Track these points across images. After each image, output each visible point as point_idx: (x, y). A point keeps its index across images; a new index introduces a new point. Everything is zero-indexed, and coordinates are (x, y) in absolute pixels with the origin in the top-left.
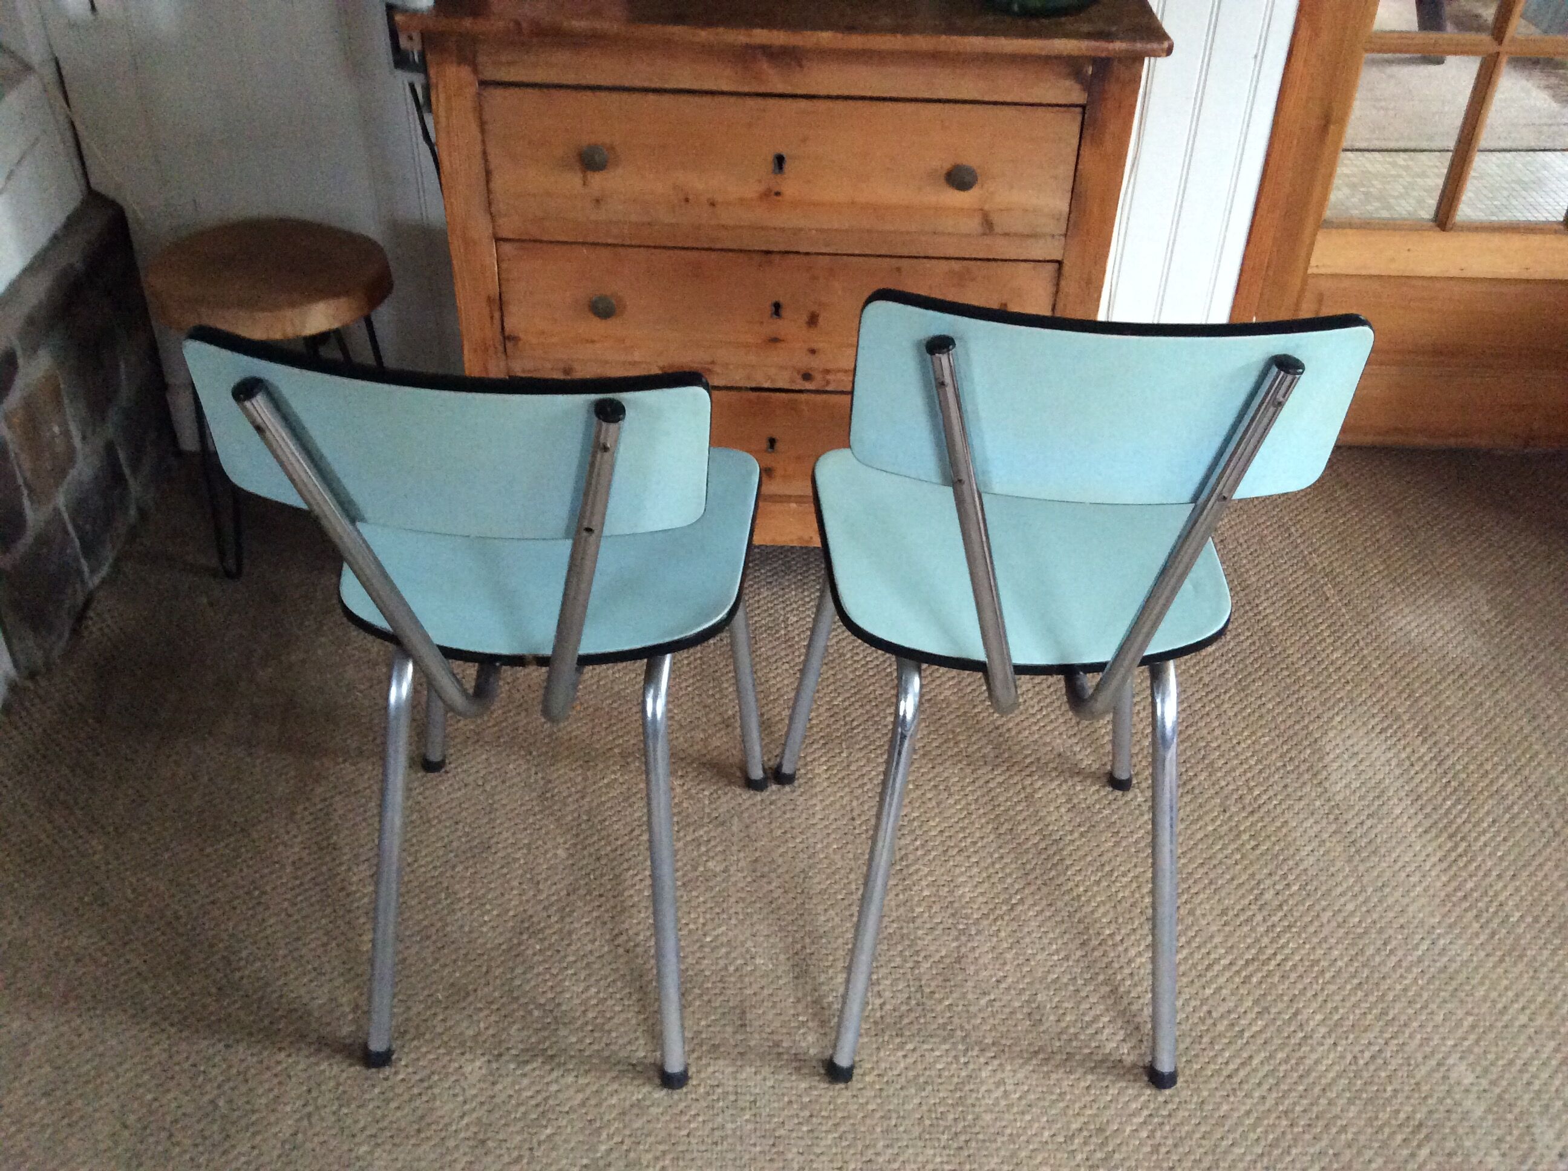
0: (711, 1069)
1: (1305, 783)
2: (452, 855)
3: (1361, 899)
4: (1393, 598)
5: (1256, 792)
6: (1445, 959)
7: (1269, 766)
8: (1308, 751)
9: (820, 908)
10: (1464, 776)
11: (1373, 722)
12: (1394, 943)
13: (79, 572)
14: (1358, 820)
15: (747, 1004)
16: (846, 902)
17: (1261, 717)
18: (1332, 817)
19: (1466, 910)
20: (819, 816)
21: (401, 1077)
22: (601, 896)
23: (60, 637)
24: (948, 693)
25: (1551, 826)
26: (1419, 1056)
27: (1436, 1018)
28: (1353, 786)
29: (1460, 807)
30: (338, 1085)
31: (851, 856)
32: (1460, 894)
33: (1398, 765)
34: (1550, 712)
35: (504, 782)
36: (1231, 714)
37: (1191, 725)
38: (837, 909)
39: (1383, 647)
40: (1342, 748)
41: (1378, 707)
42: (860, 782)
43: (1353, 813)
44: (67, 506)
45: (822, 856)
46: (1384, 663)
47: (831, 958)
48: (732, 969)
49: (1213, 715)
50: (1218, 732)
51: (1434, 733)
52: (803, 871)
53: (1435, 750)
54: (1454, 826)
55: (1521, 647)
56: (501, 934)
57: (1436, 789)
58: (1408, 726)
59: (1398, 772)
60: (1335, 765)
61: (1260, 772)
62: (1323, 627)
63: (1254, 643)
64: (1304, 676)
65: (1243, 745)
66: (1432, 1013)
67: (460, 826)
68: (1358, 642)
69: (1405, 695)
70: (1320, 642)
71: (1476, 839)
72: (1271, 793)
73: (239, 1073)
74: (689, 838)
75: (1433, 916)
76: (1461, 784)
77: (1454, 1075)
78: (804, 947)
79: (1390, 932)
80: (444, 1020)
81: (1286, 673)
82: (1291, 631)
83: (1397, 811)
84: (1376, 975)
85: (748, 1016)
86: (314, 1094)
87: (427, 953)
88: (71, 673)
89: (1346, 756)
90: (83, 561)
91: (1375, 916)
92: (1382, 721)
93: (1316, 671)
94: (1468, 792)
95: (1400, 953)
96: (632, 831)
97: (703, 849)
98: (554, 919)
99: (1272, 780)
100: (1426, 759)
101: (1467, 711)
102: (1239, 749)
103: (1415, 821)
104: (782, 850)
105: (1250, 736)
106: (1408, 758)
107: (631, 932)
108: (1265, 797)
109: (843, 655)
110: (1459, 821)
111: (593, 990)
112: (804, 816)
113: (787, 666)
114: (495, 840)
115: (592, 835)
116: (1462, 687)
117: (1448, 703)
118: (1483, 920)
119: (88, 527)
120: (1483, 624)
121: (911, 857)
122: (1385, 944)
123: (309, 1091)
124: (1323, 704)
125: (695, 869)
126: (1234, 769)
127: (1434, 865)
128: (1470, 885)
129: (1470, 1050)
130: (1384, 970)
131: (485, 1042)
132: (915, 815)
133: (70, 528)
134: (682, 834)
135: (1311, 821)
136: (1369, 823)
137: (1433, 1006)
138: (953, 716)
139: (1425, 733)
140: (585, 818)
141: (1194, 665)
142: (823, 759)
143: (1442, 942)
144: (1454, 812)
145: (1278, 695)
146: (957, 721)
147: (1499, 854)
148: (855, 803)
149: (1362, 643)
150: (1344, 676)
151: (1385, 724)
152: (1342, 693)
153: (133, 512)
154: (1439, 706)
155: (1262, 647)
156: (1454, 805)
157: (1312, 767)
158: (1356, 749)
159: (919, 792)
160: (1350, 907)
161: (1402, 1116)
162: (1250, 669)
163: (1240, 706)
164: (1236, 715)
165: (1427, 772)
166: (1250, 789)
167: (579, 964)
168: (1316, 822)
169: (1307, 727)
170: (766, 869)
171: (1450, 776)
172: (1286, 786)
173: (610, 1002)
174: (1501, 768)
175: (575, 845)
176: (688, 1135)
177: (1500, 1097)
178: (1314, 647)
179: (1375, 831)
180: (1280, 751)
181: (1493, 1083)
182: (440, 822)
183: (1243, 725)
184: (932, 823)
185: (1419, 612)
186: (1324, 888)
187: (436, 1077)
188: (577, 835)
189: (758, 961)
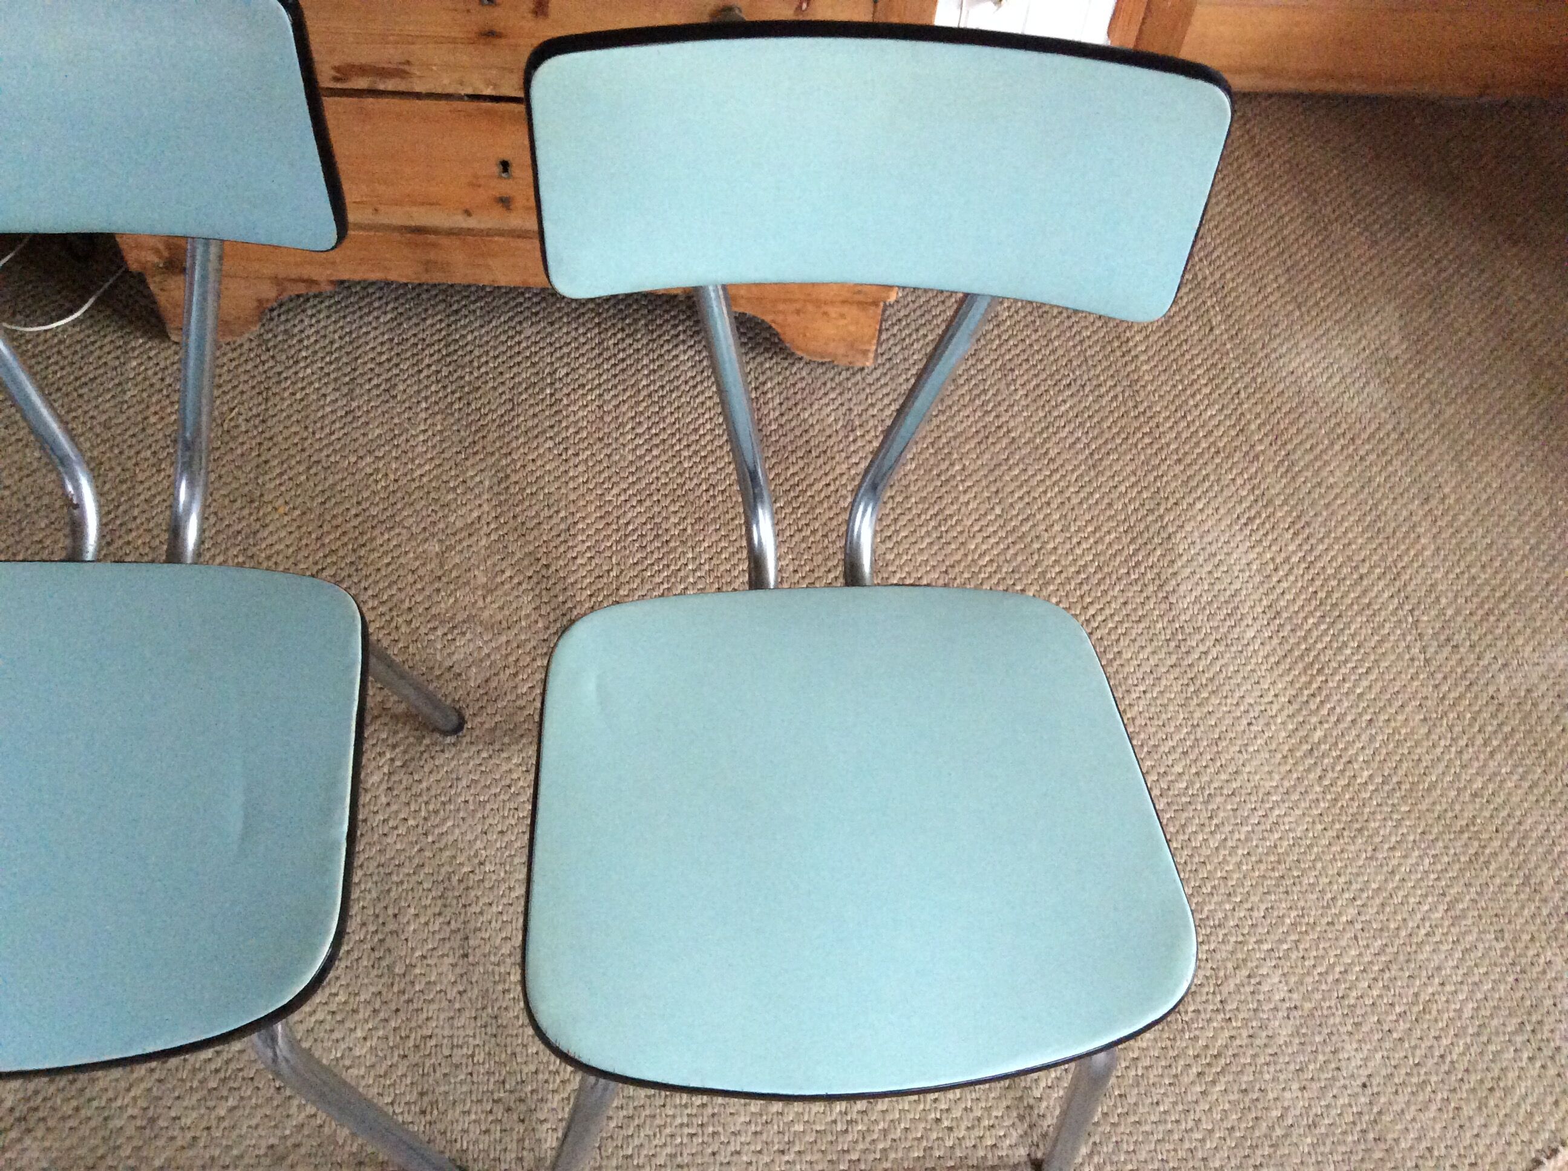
1: (1148, 598)
3: (1192, 756)
4: (1290, 326)
5: (1092, 611)
6: (1276, 836)
7: (1110, 574)
8: (1158, 552)
10: (1334, 583)
11: (1239, 510)
12: (1221, 814)
14: (1202, 648)
15: (471, 926)
17: (1110, 505)
18: (1173, 644)
19: (1308, 770)
25: (1424, 650)
26: (1230, 965)
27: (1255, 914)
28: (1204, 600)
29: (1323, 627)
32: (1306, 747)
33: (1258, 571)
34: (1447, 490)
36: (1075, 501)
37: (1027, 519)
39: (1268, 399)
40: (1198, 547)
41: (1248, 487)
43: (1198, 637)
46: (1264, 424)
48: (455, 879)
49: (1054, 506)
50: (1057, 528)
51: (1308, 524)
53: (1307, 547)
54: (1313, 654)
55: (1429, 397)
57: (1300, 603)
58: (1279, 514)
59: (1257, 579)
60: (1187, 572)
61: (1099, 584)
62: (1199, 372)
63: (1116, 397)
64: (1168, 445)
65: (1084, 546)
66: (1251, 909)
68: (1238, 393)
69: (1282, 470)
70: (1193, 395)
71: (1335, 671)
72: (1107, 612)
75: (1272, 779)
76: (1329, 594)
77: (1265, 988)
79: (1219, 799)
81: (1147, 440)
82: (1163, 378)
83: (1250, 634)
84: (1196, 860)
85: (473, 943)
89: (1201, 559)
91: (1205, 778)
92: (1250, 508)
93: (1184, 436)
94: (1334, 606)
95: (1228, 828)
99: (1111, 593)
100: (1295, 559)
101: (1352, 490)
102: (1078, 551)
103: (1268, 648)
105: (1094, 532)
106: (1273, 559)
108: (1100, 618)
109: (622, 425)
110: (1320, 646)
113: (550, 444)
116: (1351, 456)
117: (1331, 480)
118: (1326, 782)
120: (1389, 364)
122: (1211, 818)
124: (1185, 483)
126: (1068, 579)
127: (1281, 710)
128: (1319, 734)
129: (1287, 956)
130: (1206, 852)
135: (1149, 650)
136: (1214, 653)
137: (1255, 899)
139: (1299, 526)
141: (1041, 433)
143: (1277, 812)
144: (1315, 634)
145: (1134, 473)
147: (1358, 691)
149: (1243, 395)
150: (1214, 443)
151: (1253, 512)
152: (1210, 467)
154: (1319, 484)
155: (1124, 402)
156: (1316, 625)
157: (1158, 574)
158: (1214, 548)
160: (1178, 769)
161: (1202, 1042)
162: (1107, 435)
163: (1088, 489)
164: (1081, 503)
165: (1292, 578)
166: (1085, 608)
168: (1154, 653)
169: (1161, 517)
171: (1318, 583)
172: (1125, 603)
174: (1378, 571)
176: (392, 1103)
177: (1311, 1015)
178: (1186, 402)
179: (1221, 662)
180: (1126, 553)
181: (1307, 997)
183: (1088, 517)
185: (1317, 346)
186: (1152, 743)
189: (488, 867)
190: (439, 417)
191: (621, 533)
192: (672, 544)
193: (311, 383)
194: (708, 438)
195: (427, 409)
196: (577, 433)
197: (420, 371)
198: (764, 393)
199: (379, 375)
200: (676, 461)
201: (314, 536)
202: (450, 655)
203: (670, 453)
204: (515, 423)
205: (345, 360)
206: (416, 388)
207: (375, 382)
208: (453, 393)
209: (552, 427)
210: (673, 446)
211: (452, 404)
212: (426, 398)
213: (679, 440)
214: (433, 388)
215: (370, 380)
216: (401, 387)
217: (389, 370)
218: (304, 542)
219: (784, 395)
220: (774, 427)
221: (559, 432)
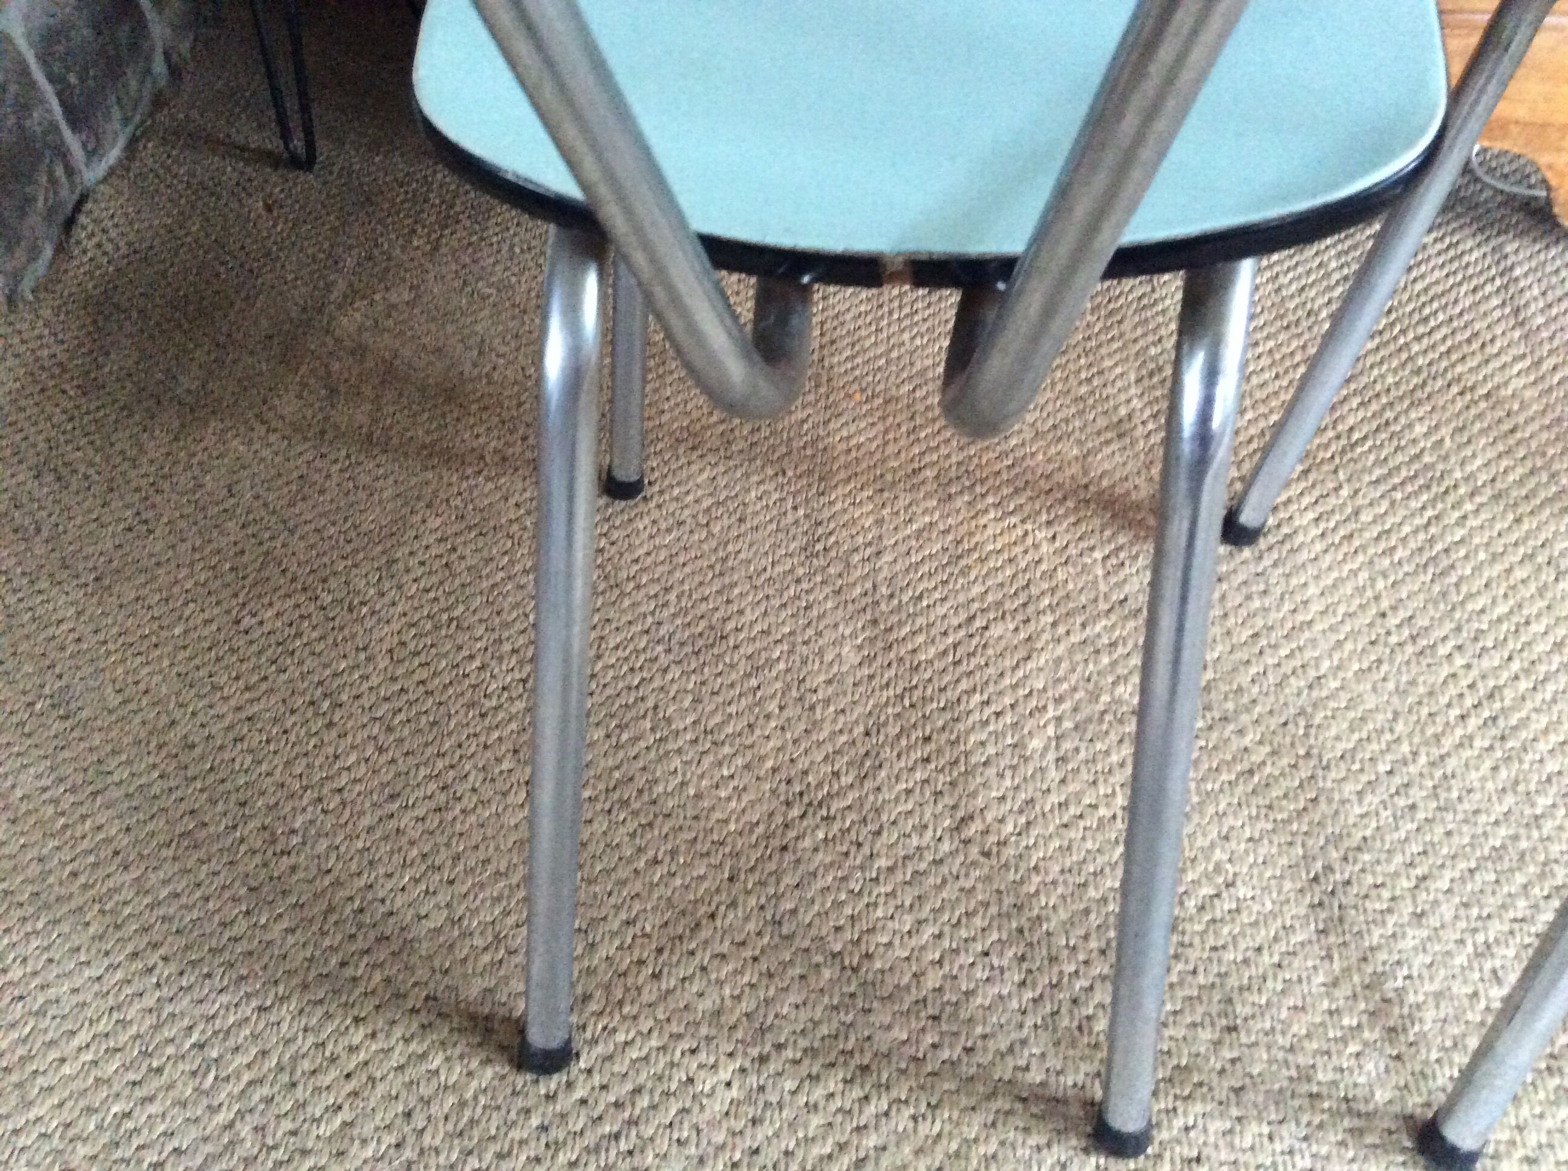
0: (1179, 1123)
2: (660, 648)
9: (1350, 788)
13: (62, 153)
15: (1233, 982)
16: (1397, 780)
20: (1316, 607)
21: (579, 1093)
22: (927, 739)
23: (34, 253)
24: (1518, 383)
30: (462, 1104)
31: (1391, 686)
35: (741, 520)
38: (1381, 793)
42: (1383, 545)
44: (28, 35)
45: (1334, 684)
47: (1386, 894)
52: (1302, 712)
56: (752, 803)
67: (672, 597)
73: (280, 1068)
74: (1075, 638)
78: (1328, 868)
80: (656, 976)
85: (1242, 1010)
86: (419, 1121)
87: (620, 835)
88: (47, 313)
90: (67, 133)
96: (971, 619)
97: (1105, 660)
98: (846, 780)
104: (1253, 670)
107: (990, 816)
111: (929, 931)
112: (1287, 606)
114: (730, 626)
115: (901, 624)
119: (73, 79)
121: (1509, 694)
123: (408, 1115)
125: (1094, 697)
131: (733, 1028)
132: (1502, 609)
133: (39, 75)
134: (1061, 630)
138: (1535, 426)
140: (884, 590)
142: (1307, 500)
146: (1545, 436)
148: (1380, 584)
153: (159, 66)
159: (1498, 568)
167: (899, 877)
170: (1230, 706)
173: (965, 959)
175: (872, 640)
182: (638, 587)
184: (1537, 628)
187: (644, 1102)
188: (875, 622)
189: (1242, 891)
191: (1343, 442)
192: (1427, 459)
198: (1517, 280)
201: (904, 429)
202: (1119, 585)
213: (1403, 332)
218: (891, 436)
219: (1544, 285)
220: (1540, 320)
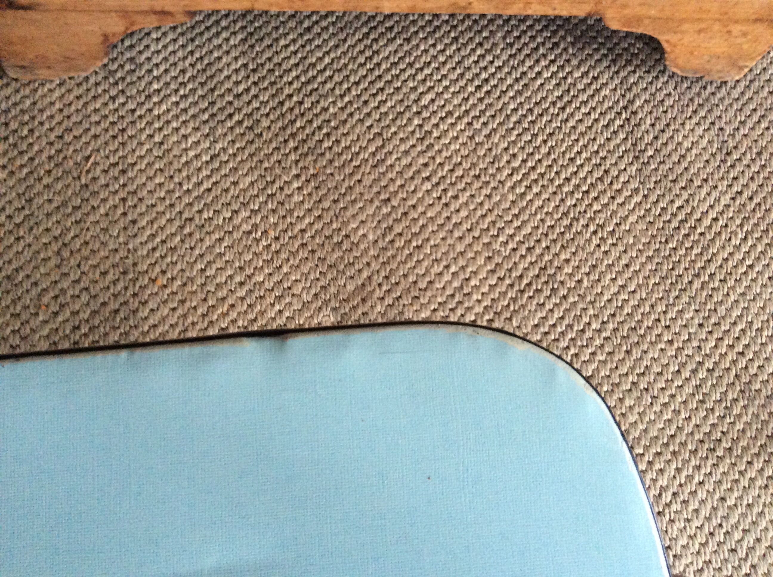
190: (310, 158)
193: (168, 122)
194: (586, 169)
195: (296, 149)
196: (452, 171)
197: (282, 103)
199: (239, 110)
200: (558, 197)
203: (551, 190)
204: (389, 162)
205: (200, 92)
206: (280, 124)
207: (236, 118)
208: (320, 128)
209: (426, 165)
210: (552, 181)
211: (321, 142)
212: (293, 135)
214: (298, 124)
215: (231, 116)
216: (265, 123)
217: (249, 103)
221: (435, 172)
